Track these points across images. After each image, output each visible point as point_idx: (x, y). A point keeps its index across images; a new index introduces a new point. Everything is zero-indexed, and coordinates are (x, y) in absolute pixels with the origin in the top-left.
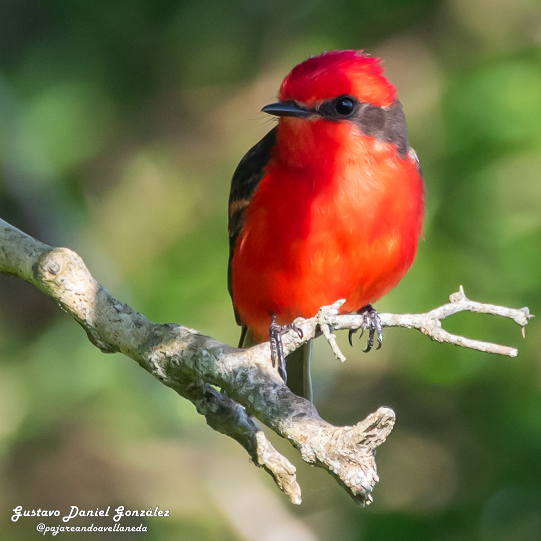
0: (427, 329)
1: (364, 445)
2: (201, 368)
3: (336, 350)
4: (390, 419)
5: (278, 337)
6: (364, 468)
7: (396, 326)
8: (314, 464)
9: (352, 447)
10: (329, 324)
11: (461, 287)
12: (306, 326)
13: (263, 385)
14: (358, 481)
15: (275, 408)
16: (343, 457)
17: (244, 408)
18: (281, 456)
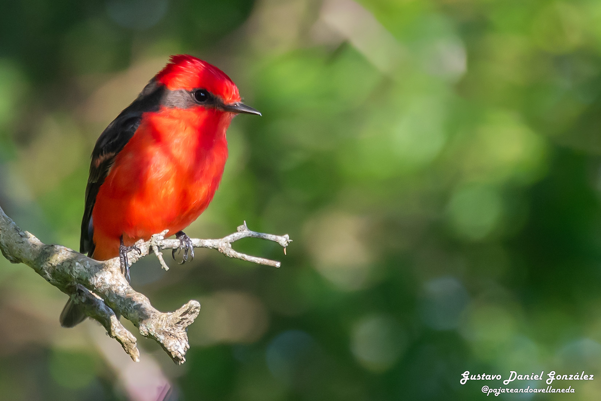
0: (222, 249)
1: (180, 325)
2: (74, 274)
3: (163, 262)
4: (197, 308)
5: (125, 254)
6: (180, 339)
7: (202, 247)
8: (147, 336)
9: (172, 326)
10: (158, 246)
11: (245, 222)
12: (143, 246)
13: (115, 285)
14: (176, 348)
15: (123, 301)
16: (166, 332)
17: (103, 300)
18: (127, 331)
